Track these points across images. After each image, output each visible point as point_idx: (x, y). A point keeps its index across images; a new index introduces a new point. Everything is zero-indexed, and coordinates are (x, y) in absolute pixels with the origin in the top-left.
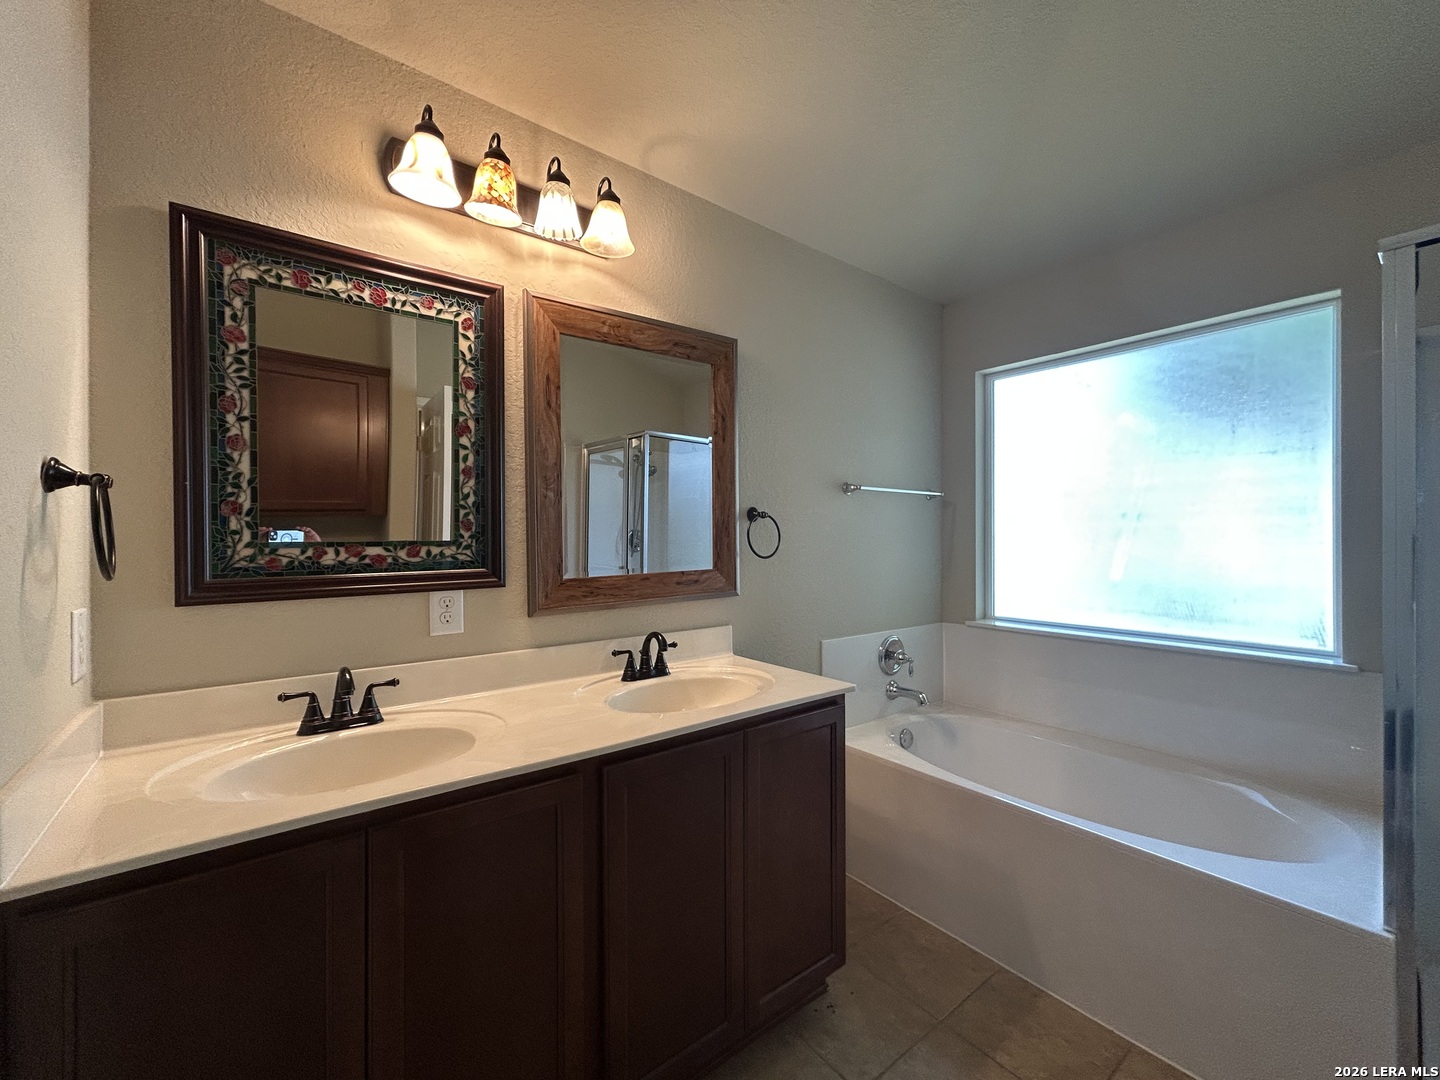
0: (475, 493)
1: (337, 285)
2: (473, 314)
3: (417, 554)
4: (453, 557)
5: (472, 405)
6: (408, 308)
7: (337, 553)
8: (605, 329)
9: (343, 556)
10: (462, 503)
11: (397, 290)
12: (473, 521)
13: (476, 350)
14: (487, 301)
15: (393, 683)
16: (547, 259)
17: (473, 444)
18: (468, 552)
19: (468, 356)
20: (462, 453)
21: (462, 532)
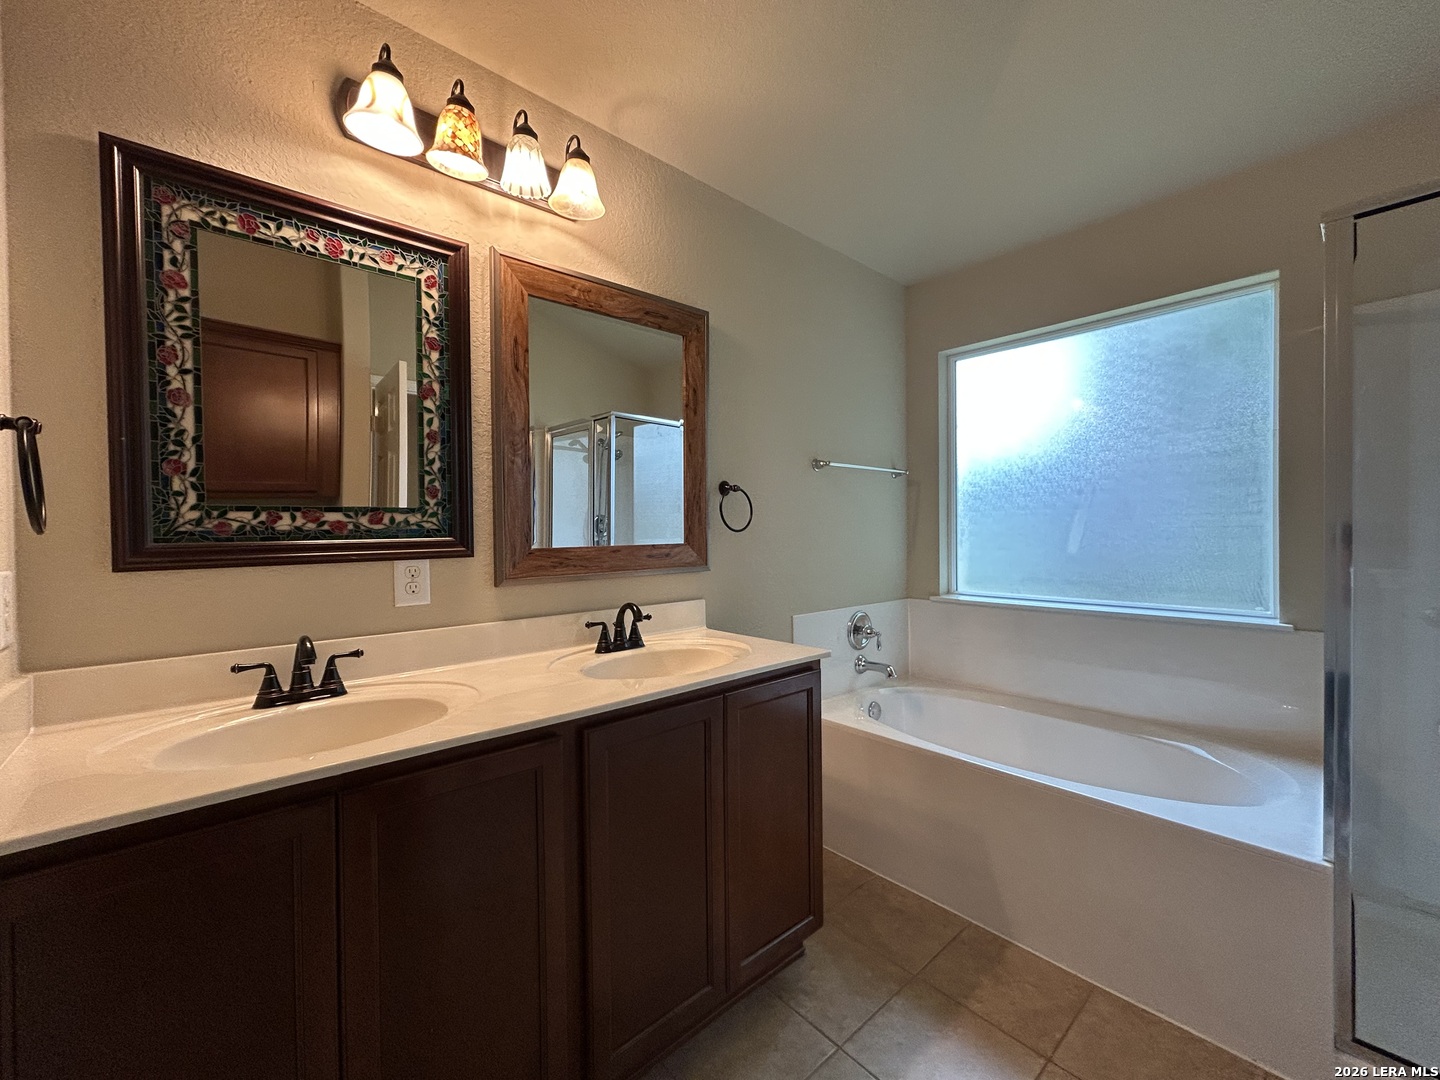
0: (440, 458)
1: (288, 232)
2: (436, 272)
3: (380, 521)
4: (417, 524)
5: (437, 367)
6: (366, 262)
7: (294, 518)
8: (575, 293)
9: (300, 521)
10: (427, 468)
11: (355, 242)
12: (439, 487)
13: (440, 310)
14: (451, 258)
15: (357, 654)
16: (513, 219)
17: (438, 408)
18: (434, 520)
19: (432, 316)
20: (427, 416)
21: (427, 499)
